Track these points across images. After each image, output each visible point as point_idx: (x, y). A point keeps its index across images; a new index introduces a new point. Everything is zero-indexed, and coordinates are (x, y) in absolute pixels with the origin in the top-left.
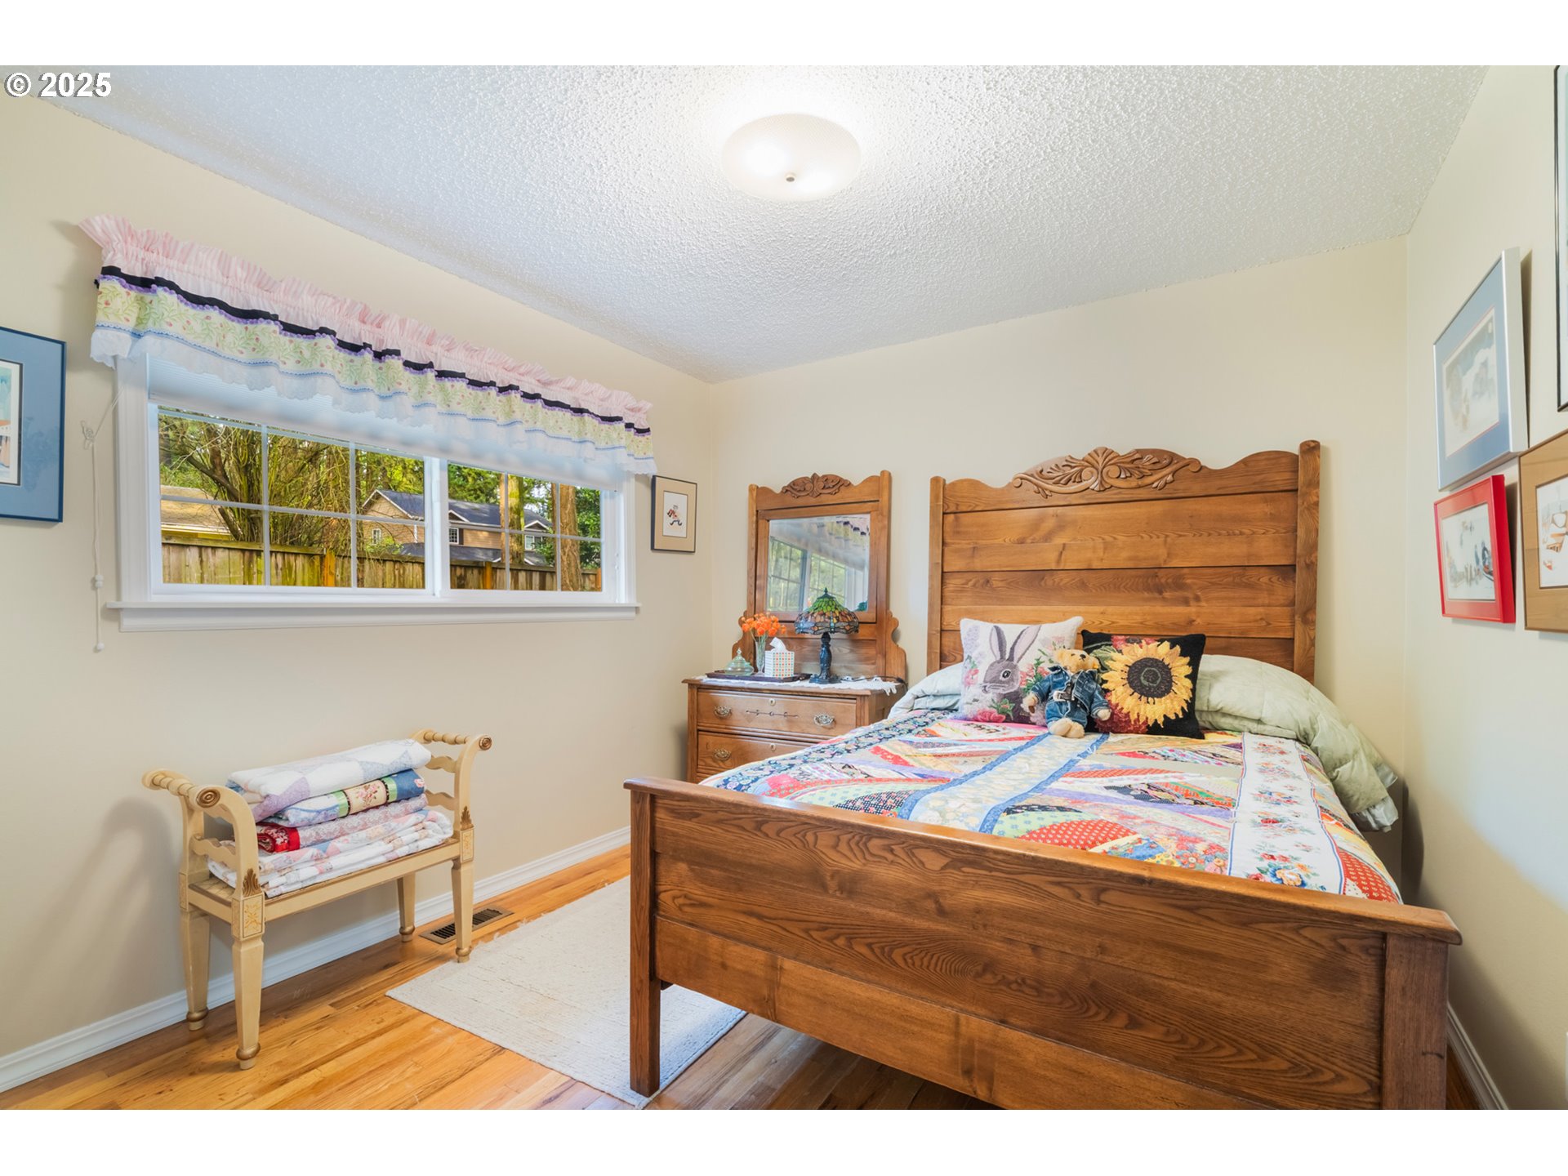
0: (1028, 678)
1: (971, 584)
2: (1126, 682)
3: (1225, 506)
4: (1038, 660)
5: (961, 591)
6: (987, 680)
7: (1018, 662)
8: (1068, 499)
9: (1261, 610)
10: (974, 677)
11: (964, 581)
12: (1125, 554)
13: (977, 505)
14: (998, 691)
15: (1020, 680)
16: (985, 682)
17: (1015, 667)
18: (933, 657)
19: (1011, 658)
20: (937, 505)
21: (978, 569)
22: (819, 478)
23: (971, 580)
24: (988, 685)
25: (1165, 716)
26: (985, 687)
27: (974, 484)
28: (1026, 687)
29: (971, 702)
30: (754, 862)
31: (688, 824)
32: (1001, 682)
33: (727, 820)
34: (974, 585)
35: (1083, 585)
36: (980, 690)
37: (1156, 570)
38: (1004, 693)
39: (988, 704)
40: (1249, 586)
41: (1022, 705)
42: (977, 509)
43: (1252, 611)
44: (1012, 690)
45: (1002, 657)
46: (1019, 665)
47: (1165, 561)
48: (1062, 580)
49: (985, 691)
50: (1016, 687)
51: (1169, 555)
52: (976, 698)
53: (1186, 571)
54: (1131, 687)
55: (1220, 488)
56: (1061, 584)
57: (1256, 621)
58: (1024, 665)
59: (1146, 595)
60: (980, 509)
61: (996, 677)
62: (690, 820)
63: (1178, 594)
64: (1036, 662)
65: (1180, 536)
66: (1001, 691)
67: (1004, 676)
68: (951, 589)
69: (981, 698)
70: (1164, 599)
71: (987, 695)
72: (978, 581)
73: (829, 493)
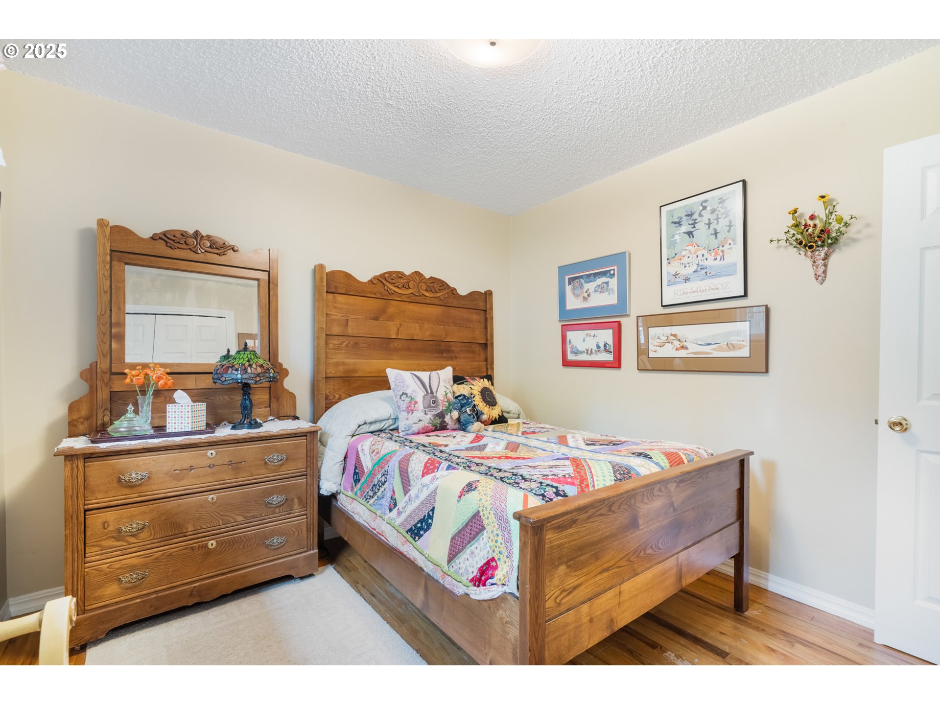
0: (445, 403)
1: (344, 344)
2: (482, 400)
3: (464, 314)
4: (445, 392)
5: (338, 349)
6: (426, 406)
7: (436, 394)
8: (402, 297)
9: (477, 363)
10: (416, 406)
11: (340, 342)
12: (428, 333)
13: (350, 291)
14: (433, 413)
15: (441, 405)
16: (424, 408)
17: (436, 397)
18: (320, 397)
19: (432, 393)
20: (322, 285)
21: (350, 335)
22: (202, 237)
23: (345, 342)
24: (427, 409)
25: (499, 415)
26: (425, 411)
27: (348, 276)
28: (445, 408)
29: (417, 422)
30: (608, 534)
31: (570, 531)
32: (433, 407)
33: (593, 514)
34: (347, 345)
35: (409, 349)
36: (423, 414)
37: (440, 342)
38: (436, 413)
39: (428, 422)
40: (473, 352)
41: (445, 420)
42: (349, 293)
43: (475, 363)
44: (439, 411)
45: (427, 392)
46: (437, 396)
47: (444, 338)
48: (398, 345)
49: (426, 414)
50: (440, 409)
51: (446, 335)
52: (421, 419)
53: (452, 343)
54: (485, 402)
55: (463, 305)
56: (398, 347)
57: (476, 368)
58: (440, 395)
59: (437, 355)
60: (352, 294)
61: (429, 405)
62: (571, 527)
63: (449, 355)
64: (445, 393)
65: (450, 326)
66: (435, 412)
67: (433, 403)
68: (331, 347)
69: (423, 419)
70: (444, 358)
71: (427, 416)
72: (349, 343)
73: (217, 254)
